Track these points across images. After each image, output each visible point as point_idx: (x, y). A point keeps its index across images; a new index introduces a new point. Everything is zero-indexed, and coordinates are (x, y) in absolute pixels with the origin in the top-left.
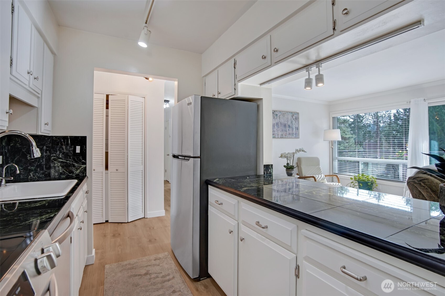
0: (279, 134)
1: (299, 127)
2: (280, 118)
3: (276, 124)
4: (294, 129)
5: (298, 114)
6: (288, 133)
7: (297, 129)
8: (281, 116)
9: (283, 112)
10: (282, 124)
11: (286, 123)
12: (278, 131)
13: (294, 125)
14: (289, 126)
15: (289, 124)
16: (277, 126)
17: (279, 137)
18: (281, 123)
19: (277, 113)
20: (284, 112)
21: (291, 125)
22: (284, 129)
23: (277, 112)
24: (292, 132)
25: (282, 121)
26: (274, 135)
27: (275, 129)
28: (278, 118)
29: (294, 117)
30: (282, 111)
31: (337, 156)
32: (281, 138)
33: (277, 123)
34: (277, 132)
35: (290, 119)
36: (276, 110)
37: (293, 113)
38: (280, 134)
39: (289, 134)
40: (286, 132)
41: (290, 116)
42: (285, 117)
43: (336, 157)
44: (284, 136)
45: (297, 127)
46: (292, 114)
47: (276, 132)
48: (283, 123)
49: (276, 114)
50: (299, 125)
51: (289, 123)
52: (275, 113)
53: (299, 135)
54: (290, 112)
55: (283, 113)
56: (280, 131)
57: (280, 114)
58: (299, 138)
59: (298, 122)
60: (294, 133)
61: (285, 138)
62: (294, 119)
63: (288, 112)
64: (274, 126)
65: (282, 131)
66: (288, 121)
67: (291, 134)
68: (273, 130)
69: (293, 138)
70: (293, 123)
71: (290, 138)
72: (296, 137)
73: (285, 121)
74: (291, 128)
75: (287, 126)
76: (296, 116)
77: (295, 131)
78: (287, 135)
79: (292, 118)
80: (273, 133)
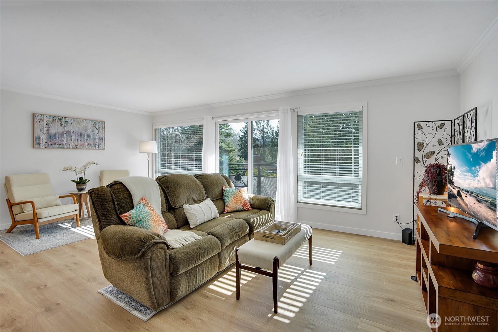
1: (105, 138)
2: (72, 126)
3: (65, 133)
4: (97, 140)
5: (103, 122)
6: (86, 143)
7: (102, 140)
8: (74, 124)
9: (79, 120)
10: (76, 132)
11: (83, 132)
12: (68, 141)
13: (98, 135)
14: (88, 136)
15: (88, 133)
16: (66, 135)
17: (71, 147)
18: (73, 131)
19: (67, 120)
20: (80, 119)
21: (91, 135)
22: (79, 138)
23: (68, 118)
24: (94, 143)
25: (76, 129)
26: (62, 145)
27: (62, 139)
28: (69, 125)
29: (97, 126)
30: (77, 119)
31: (160, 169)
32: (73, 148)
33: (67, 132)
35: (90, 127)
36: (66, 117)
37: (95, 121)
38: (73, 144)
39: (88, 145)
40: (82, 143)
41: (90, 125)
42: (82, 125)
43: (158, 170)
44: (80, 146)
45: (101, 136)
46: (94, 123)
47: (65, 142)
48: (78, 132)
49: (65, 121)
50: (104, 135)
51: (89, 132)
52: (63, 120)
53: (105, 146)
54: (90, 120)
56: (73, 140)
57: (73, 121)
58: (105, 149)
59: (104, 131)
60: (97, 144)
61: (81, 149)
62: (97, 128)
63: (87, 120)
64: (61, 134)
65: (76, 141)
66: (87, 130)
67: (91, 144)
68: (60, 139)
69: (95, 149)
70: (94, 132)
71: (89, 149)
72: (99, 148)
73: (81, 129)
74: (91, 138)
75: (85, 135)
76: (100, 124)
77: (97, 142)
78: (84, 146)
79: (93, 127)
80: (60, 143)
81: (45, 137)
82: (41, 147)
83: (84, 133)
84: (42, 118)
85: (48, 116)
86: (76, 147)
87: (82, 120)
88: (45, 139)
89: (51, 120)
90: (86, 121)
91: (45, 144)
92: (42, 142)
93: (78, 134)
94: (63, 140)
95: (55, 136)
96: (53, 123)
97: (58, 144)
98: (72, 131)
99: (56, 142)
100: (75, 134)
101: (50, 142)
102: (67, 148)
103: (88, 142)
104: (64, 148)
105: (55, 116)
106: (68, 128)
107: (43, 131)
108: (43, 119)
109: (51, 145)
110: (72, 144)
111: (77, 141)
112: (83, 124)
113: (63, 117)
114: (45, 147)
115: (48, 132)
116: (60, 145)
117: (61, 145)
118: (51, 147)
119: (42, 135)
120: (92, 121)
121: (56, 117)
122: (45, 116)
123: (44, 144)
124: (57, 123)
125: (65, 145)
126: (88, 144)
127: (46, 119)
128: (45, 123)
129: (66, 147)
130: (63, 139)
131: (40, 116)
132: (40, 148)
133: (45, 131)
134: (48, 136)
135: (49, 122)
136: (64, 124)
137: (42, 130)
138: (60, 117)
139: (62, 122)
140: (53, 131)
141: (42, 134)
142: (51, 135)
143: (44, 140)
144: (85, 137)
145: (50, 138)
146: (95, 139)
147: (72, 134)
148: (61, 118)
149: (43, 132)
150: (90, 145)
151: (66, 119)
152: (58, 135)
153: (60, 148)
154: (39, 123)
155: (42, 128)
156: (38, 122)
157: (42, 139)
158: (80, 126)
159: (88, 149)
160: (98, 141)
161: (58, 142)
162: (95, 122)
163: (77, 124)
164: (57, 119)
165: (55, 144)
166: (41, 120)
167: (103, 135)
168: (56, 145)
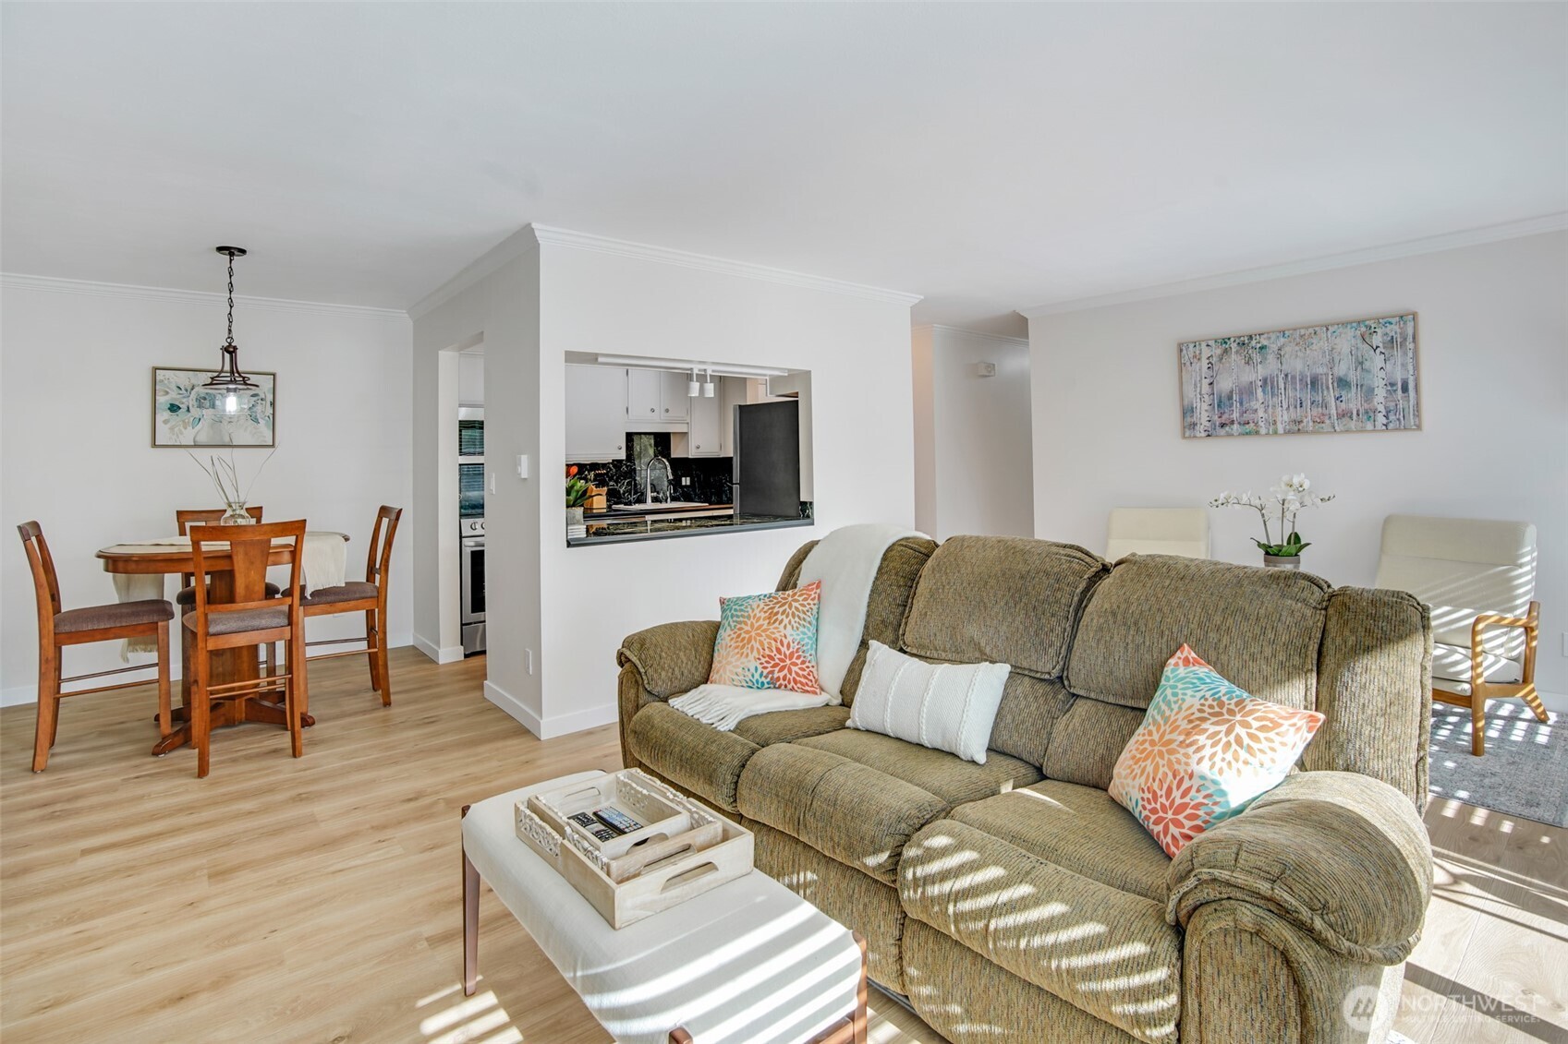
0: (1279, 419)
2: (1280, 357)
3: (1260, 383)
4: (1380, 394)
6: (1334, 412)
7: (1404, 390)
8: (1287, 349)
9: (1303, 332)
10: (1294, 378)
11: (1320, 370)
12: (1270, 410)
13: (1382, 374)
14: (1343, 383)
15: (1341, 374)
16: (1264, 391)
17: (1281, 430)
18: (1286, 375)
19: (1265, 343)
20: (1307, 328)
21: (1353, 377)
22: (1307, 396)
23: (1265, 336)
24: (1366, 406)
25: (1296, 365)
26: (1252, 425)
27: (1252, 404)
28: (1271, 358)
29: (1377, 340)
32: (1288, 432)
33: (1265, 381)
34: (1265, 411)
35: (1346, 350)
37: (1367, 323)
38: (1286, 418)
39: (1341, 416)
40: (1317, 411)
41: (1346, 342)
42: (1314, 347)
44: (1311, 424)
46: (1363, 329)
47: (1261, 413)
49: (1259, 345)
50: (1416, 368)
51: (1342, 369)
52: (1253, 343)
54: (1344, 324)
55: (1302, 336)
56: (1285, 406)
57: (1282, 340)
58: (1419, 427)
59: (1410, 354)
60: (1381, 408)
61: (1314, 432)
62: (1381, 345)
63: (1333, 325)
64: (1248, 391)
65: (1296, 407)
66: (1337, 361)
67: (1355, 413)
68: (1246, 405)
69: (1374, 431)
70: (1367, 365)
71: (1348, 431)
72: (1391, 426)
73: (1314, 363)
74: (1354, 389)
75: (1330, 381)
76: (1394, 330)
77: (1382, 400)
78: (1327, 421)
79: (1360, 345)
80: (1246, 417)
81: (1205, 406)
82: (1198, 435)
83: (1327, 374)
84: (1198, 352)
85: (1211, 343)
86: (1296, 428)
87: (1316, 329)
88: (1206, 411)
89: (1219, 351)
90: (1331, 329)
91: (1208, 424)
92: (1200, 419)
93: (1301, 380)
94: (1255, 407)
95: (1230, 398)
96: (1224, 360)
97: (1239, 423)
98: (1283, 375)
99: (1235, 416)
100: (1294, 382)
101: (1220, 417)
102: (1268, 434)
103: (1343, 406)
104: (1257, 433)
105: (1229, 339)
106: (1270, 367)
107: (1201, 387)
108: (1200, 354)
109: (1223, 425)
110: (1283, 417)
111: (1298, 406)
112: (1320, 344)
113: (1251, 336)
114: (1207, 433)
115: (1213, 390)
116: (1247, 426)
117: (1248, 423)
118: (1222, 434)
119: (1198, 400)
120: (1354, 325)
121: (1232, 340)
122: (1204, 345)
123: (1204, 424)
124: (1235, 359)
125: (1260, 423)
126: (1340, 411)
127: (1206, 352)
128: (1205, 362)
129: (1263, 431)
130: (1255, 405)
131: (1191, 346)
132: (1195, 437)
133: (1206, 388)
134: (1214, 400)
135: (1214, 360)
136: (1256, 357)
137: (1199, 385)
138: (1242, 339)
139: (1250, 352)
140: (1225, 384)
141: (1198, 396)
142: (1220, 397)
143: (1203, 415)
144: (1328, 388)
145: (1219, 406)
146: (1369, 393)
147: (1282, 386)
148: (1246, 338)
149: (1201, 390)
150: (1351, 418)
151: (1262, 340)
152: (1241, 393)
153: (1247, 434)
154: (1190, 368)
155: (1198, 379)
156: (1188, 364)
157: (1198, 411)
158: (1308, 352)
159: (1342, 432)
160: (1386, 398)
161: (1241, 415)
162: (1365, 328)
163: (1297, 348)
164: (1234, 346)
165: (1232, 422)
166: (1195, 357)
167: (1410, 368)
168: (1235, 426)
